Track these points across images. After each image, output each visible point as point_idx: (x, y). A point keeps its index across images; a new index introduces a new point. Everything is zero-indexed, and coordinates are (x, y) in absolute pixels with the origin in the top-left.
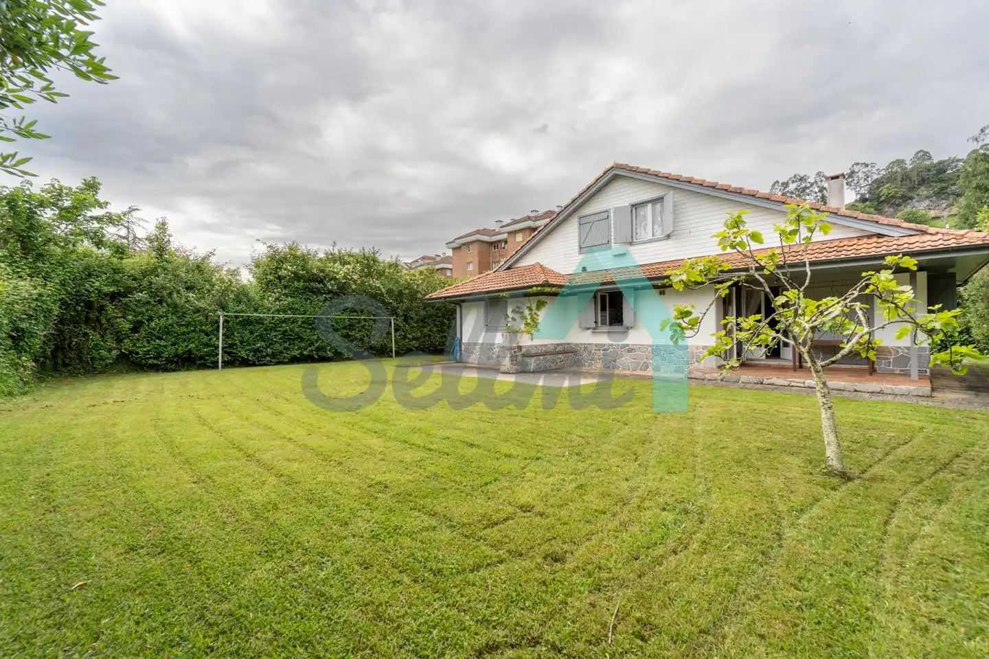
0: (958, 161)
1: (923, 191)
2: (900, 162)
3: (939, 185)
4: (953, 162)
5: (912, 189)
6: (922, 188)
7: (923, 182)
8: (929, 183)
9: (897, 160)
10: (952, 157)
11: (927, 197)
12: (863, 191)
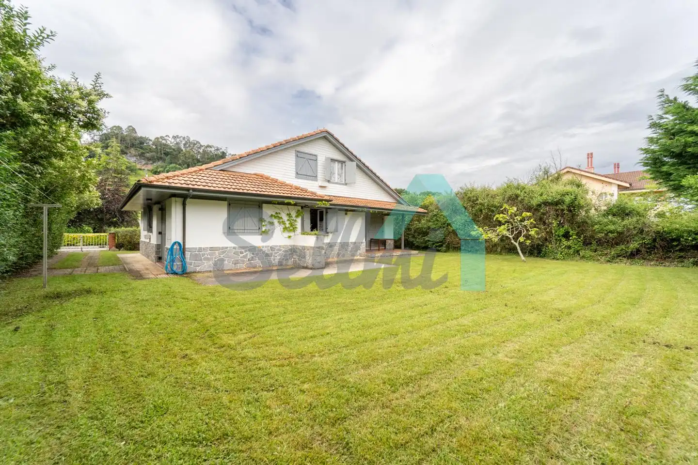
0: (149, 140)
1: (133, 151)
2: (119, 128)
3: (142, 151)
4: (147, 140)
5: (127, 148)
6: (132, 149)
7: (133, 145)
8: (136, 147)
9: (118, 126)
10: (147, 136)
11: (135, 156)
12: (95, 138)
